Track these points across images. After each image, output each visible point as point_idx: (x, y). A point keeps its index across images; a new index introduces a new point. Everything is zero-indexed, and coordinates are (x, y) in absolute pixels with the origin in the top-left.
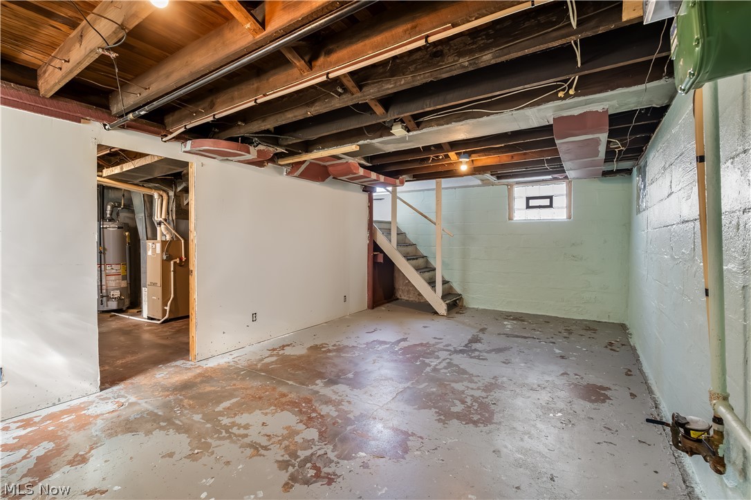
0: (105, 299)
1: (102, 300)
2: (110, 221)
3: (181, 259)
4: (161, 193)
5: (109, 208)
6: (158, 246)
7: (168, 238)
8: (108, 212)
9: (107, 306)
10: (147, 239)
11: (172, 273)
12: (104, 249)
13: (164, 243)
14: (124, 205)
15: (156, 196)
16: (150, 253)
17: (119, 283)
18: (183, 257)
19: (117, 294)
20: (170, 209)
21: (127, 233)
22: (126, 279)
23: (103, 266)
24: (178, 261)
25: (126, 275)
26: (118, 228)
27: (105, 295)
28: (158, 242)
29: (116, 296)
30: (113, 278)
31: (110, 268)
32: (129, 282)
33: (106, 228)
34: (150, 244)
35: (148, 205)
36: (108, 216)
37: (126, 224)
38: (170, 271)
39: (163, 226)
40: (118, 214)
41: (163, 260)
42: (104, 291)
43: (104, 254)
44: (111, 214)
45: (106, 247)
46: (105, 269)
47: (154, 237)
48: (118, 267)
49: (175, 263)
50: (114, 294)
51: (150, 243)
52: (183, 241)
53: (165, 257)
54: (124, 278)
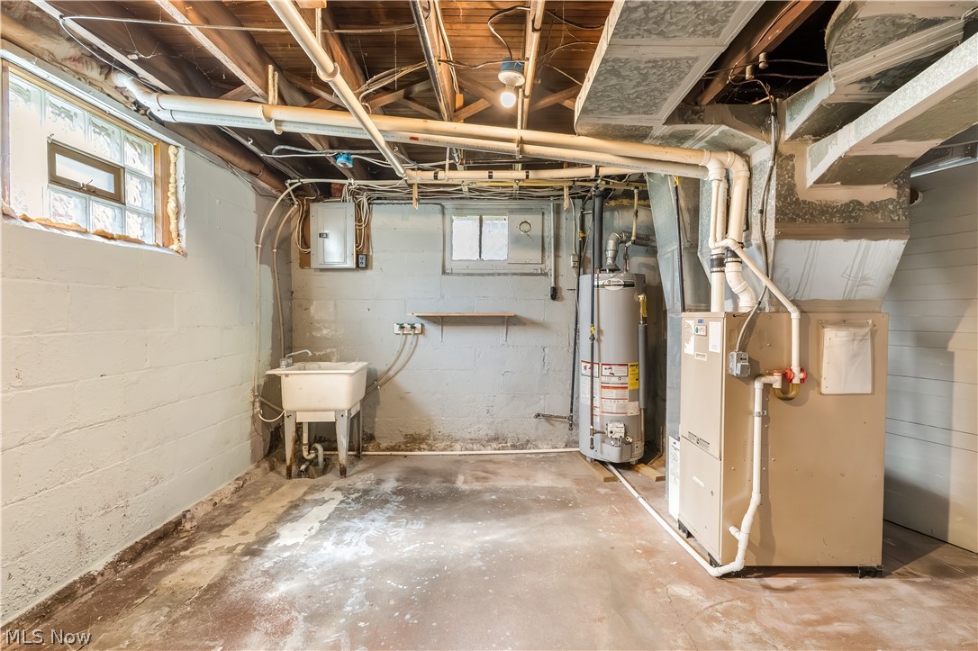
0: (597, 437)
1: (592, 440)
2: (612, 271)
3: (786, 378)
4: (729, 158)
5: (611, 244)
6: (716, 330)
7: (746, 304)
8: (610, 254)
9: (602, 453)
10: (684, 310)
11: (757, 421)
12: (600, 331)
13: (733, 319)
14: (637, 237)
15: (713, 172)
16: (689, 348)
17: (624, 407)
18: (795, 367)
19: (618, 430)
20: (756, 205)
21: (641, 297)
22: (638, 400)
23: (596, 367)
24: (776, 381)
25: (639, 390)
26: (625, 285)
27: (599, 429)
28: (715, 319)
29: (618, 436)
30: (613, 394)
31: (606, 372)
32: (642, 407)
33: (603, 286)
34: (692, 323)
35: (686, 217)
36: (610, 261)
37: (640, 277)
38: (751, 413)
39: (731, 267)
40: (626, 257)
41: (730, 379)
42: (597, 420)
43: (599, 341)
44: (614, 258)
45: (602, 327)
46: (601, 374)
47: (703, 302)
48: (621, 371)
49: (767, 388)
50: (614, 430)
51: (690, 321)
52: (795, 315)
53: (736, 369)
54: (634, 396)
